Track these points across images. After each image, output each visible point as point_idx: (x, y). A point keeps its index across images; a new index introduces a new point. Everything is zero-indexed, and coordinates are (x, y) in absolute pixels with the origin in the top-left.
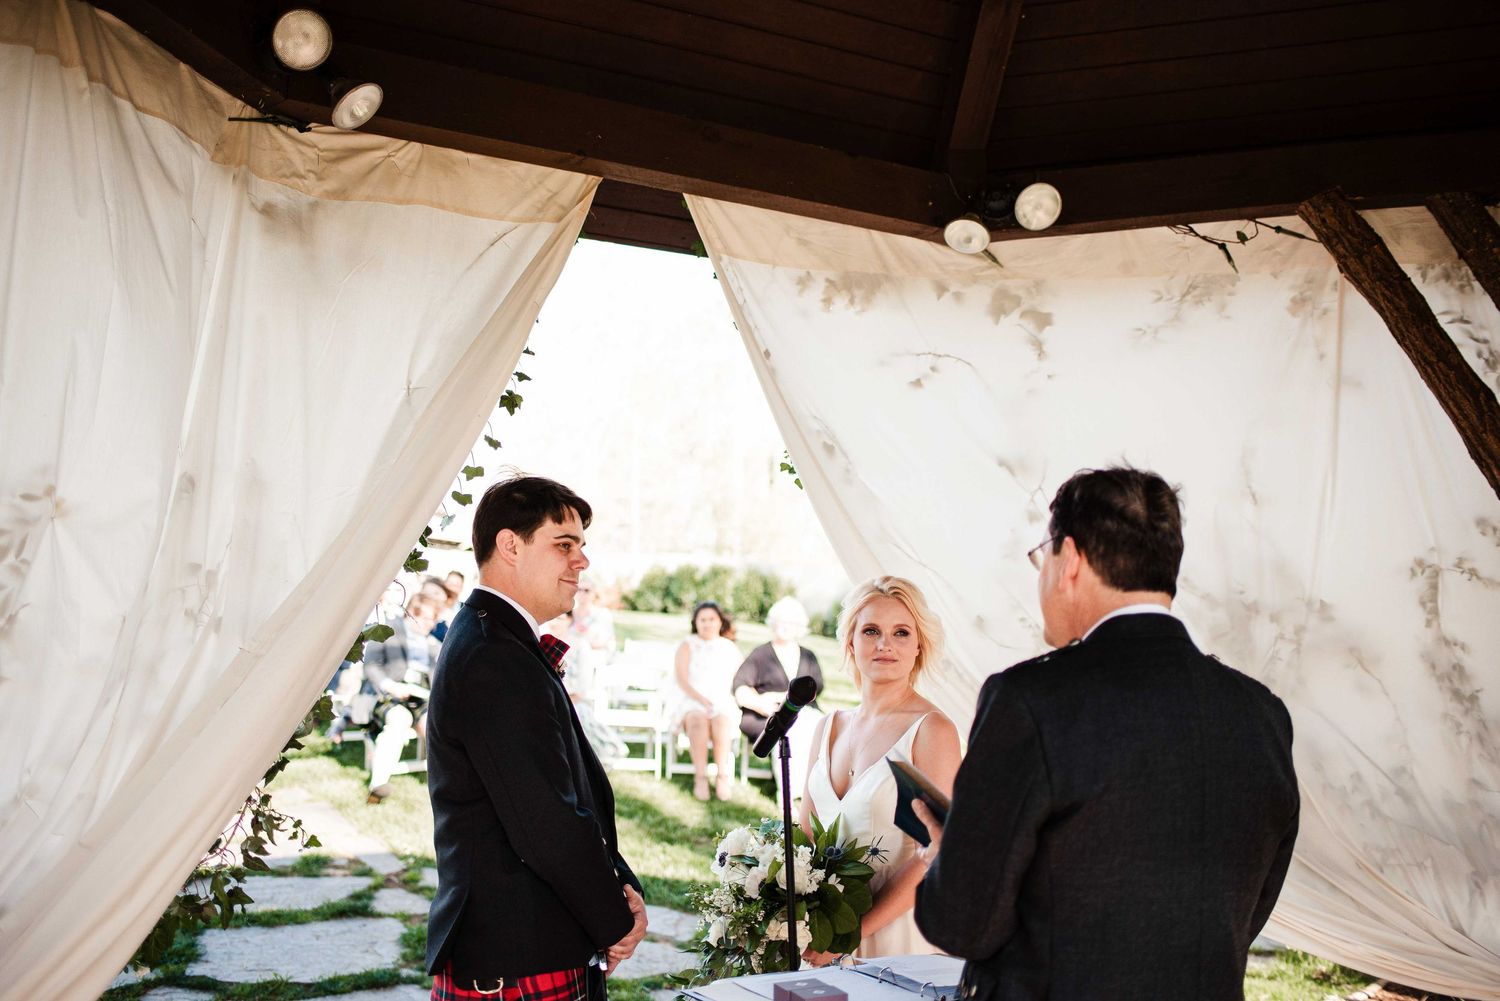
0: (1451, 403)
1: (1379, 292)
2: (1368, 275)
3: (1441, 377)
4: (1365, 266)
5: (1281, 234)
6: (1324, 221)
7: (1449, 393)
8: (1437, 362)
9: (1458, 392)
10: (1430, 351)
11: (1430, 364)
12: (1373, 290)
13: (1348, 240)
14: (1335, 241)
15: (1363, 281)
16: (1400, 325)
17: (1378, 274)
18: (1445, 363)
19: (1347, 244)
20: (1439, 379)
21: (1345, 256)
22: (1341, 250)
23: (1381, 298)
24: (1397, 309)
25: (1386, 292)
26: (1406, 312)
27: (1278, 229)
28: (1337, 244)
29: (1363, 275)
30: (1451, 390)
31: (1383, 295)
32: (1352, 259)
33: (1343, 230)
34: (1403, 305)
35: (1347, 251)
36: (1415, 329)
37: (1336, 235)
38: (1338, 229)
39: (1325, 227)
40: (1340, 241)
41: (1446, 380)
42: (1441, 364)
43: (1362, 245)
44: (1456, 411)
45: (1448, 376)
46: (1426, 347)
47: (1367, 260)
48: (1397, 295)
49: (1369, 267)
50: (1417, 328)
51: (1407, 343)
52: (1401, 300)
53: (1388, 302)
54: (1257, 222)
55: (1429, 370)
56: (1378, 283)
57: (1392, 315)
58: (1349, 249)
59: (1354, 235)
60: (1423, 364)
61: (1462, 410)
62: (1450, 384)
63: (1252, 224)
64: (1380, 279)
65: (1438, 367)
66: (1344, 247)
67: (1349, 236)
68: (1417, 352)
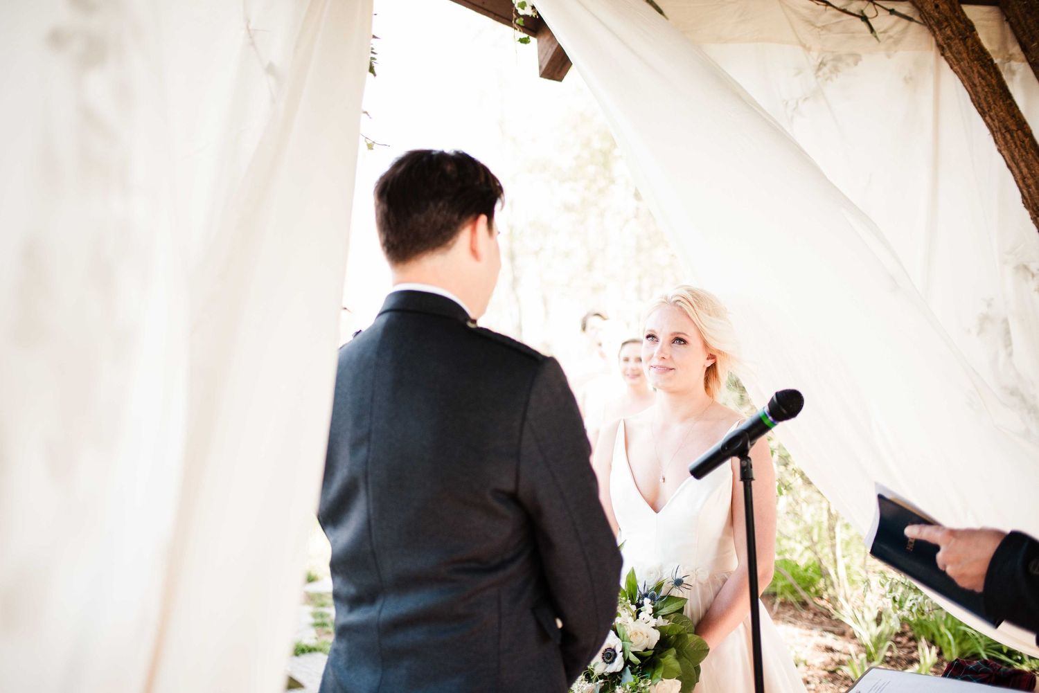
0: (1022, 165)
1: (975, 71)
2: (968, 55)
3: (1018, 142)
4: (967, 48)
5: (895, 18)
6: (937, 6)
7: (1022, 156)
8: (1017, 131)
9: (1030, 156)
10: (1011, 121)
11: (1008, 130)
12: (971, 68)
13: (956, 26)
14: (945, 24)
15: (963, 60)
16: (990, 99)
17: (977, 55)
18: (1021, 130)
19: (954, 28)
20: (1015, 143)
21: (949, 38)
22: (948, 32)
23: (976, 75)
24: (988, 85)
25: (982, 71)
26: (996, 88)
27: (892, 12)
28: (946, 27)
29: (965, 55)
30: (1024, 153)
31: (978, 72)
32: (957, 41)
33: (952, 15)
34: (994, 82)
35: (954, 34)
36: (1001, 103)
37: (946, 19)
38: (948, 15)
39: (939, 13)
40: (949, 25)
41: (1021, 145)
42: (1019, 132)
43: (966, 30)
44: (1025, 170)
45: (1023, 142)
46: (1008, 117)
47: (970, 42)
48: (990, 74)
49: (970, 48)
50: (1003, 101)
51: (992, 114)
52: (992, 78)
53: (983, 79)
54: (874, 4)
55: (1008, 137)
56: (975, 62)
57: (983, 90)
58: (956, 32)
59: (961, 22)
60: (1003, 131)
61: (1031, 170)
62: (1024, 148)
63: (871, 4)
64: (978, 59)
65: (1017, 134)
66: (952, 31)
67: (957, 22)
68: (999, 122)
